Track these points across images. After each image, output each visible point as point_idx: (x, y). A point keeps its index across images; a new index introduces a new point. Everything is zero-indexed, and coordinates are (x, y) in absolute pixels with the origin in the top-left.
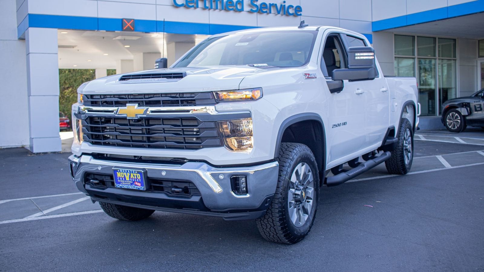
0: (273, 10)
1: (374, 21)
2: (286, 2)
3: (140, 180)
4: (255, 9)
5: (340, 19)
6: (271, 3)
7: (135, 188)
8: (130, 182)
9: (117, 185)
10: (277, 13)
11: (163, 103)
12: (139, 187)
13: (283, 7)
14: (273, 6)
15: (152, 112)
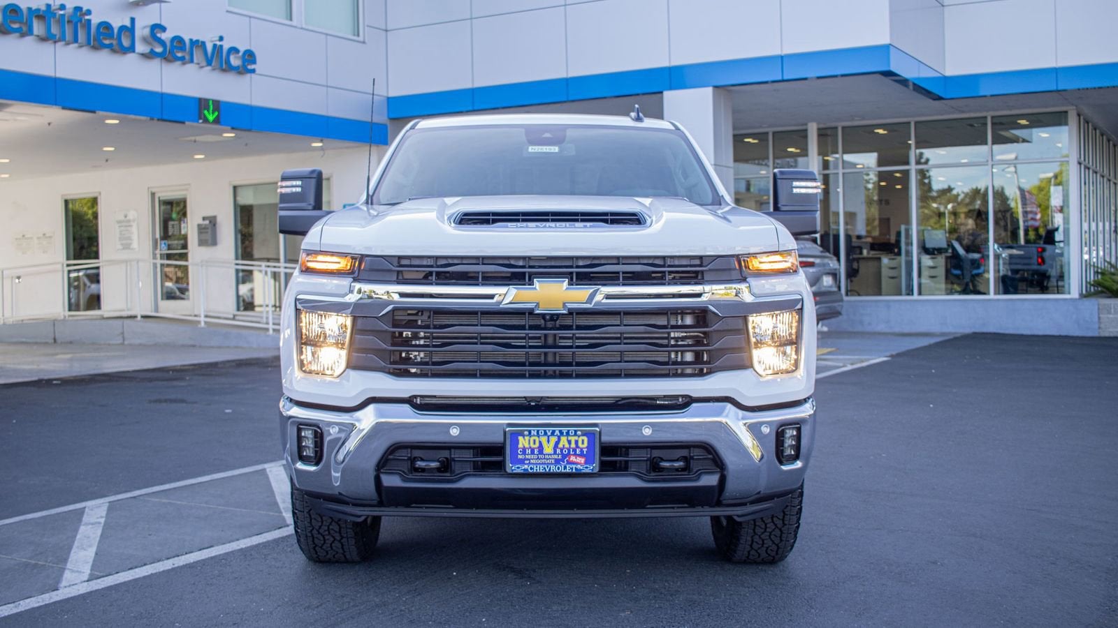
0: (198, 55)
1: (392, 94)
2: (225, 39)
3: (585, 450)
4: (159, 50)
5: (327, 86)
6: (194, 39)
7: (568, 470)
8: (556, 457)
9: (513, 468)
10: (204, 63)
11: (624, 278)
12: (579, 467)
13: (217, 49)
14: (197, 46)
15: (608, 297)
